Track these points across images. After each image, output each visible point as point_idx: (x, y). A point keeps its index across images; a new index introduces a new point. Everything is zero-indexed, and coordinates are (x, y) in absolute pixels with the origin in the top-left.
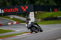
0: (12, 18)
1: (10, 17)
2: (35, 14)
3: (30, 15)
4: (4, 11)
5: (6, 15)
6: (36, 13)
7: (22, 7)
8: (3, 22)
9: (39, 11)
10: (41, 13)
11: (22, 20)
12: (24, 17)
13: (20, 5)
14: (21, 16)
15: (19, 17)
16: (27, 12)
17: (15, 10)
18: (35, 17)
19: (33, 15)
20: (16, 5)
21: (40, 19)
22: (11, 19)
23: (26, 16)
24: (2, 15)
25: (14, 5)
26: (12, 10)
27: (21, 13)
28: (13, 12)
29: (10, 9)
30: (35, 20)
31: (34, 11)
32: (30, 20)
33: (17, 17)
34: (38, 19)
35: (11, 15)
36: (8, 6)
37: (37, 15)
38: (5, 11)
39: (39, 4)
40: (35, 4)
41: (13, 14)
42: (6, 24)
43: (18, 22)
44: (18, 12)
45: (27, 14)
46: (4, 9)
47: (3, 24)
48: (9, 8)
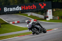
0: (30, 15)
1: (27, 14)
2: (53, 12)
3: (48, 12)
4: (21, 8)
5: (24, 12)
6: (54, 10)
7: (40, 4)
8: (21, 19)
9: (57, 9)
10: (59, 10)
11: (40, 17)
12: (42, 14)
13: (38, 2)
14: (39, 13)
15: (37, 14)
16: (45, 10)
17: (32, 7)
18: (53, 15)
19: (51, 13)
20: (34, 2)
21: (58, 17)
22: (29, 17)
23: (44, 13)
24: (20, 12)
25: (32, 2)
26: (30, 7)
27: (38, 10)
28: (31, 9)
29: (28, 6)
30: (53, 18)
31: (52, 8)
32: (48, 17)
33: (34, 14)
34: (56, 16)
35: (28, 12)
36: (26, 3)
37: (56, 12)
38: (23, 8)
39: (58, 2)
40: (53, 1)
41: (30, 12)
42: (24, 21)
43: (36, 19)
44: (36, 9)
45: (45, 12)
46: (22, 6)
47: (20, 22)
48: (26, 5)
